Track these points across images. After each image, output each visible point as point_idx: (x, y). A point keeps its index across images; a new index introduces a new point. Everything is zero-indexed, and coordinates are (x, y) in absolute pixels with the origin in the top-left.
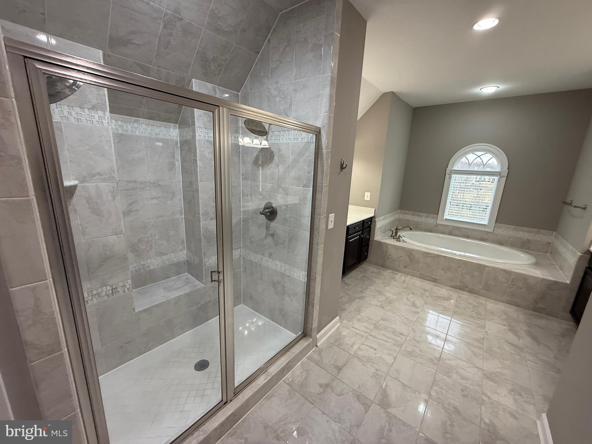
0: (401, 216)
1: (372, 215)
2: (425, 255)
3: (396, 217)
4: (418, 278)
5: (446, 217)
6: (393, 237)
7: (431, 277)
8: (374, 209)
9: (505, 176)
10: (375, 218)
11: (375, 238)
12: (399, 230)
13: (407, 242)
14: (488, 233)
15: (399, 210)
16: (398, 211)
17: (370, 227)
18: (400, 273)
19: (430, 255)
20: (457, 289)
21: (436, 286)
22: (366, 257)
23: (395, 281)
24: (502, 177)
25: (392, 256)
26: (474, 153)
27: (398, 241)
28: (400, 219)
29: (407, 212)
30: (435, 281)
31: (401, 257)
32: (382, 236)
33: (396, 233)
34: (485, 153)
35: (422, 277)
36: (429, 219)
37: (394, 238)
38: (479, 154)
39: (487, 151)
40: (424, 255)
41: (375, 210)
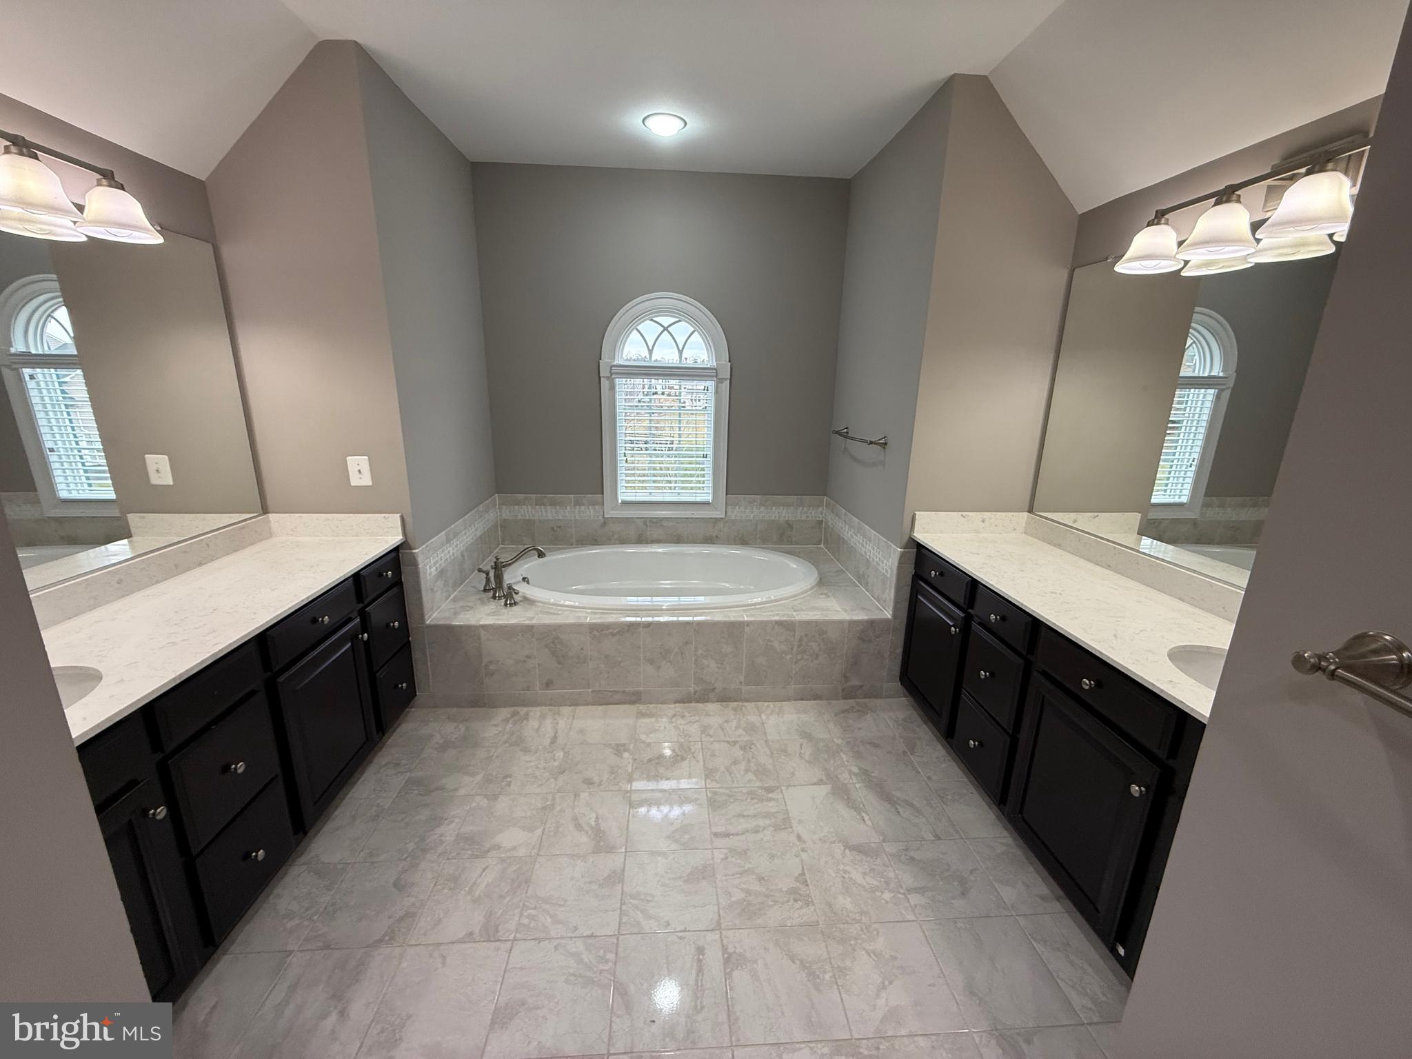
0: (506, 513)
1: (395, 539)
2: (596, 633)
3: (491, 516)
4: (592, 705)
5: (624, 495)
6: (491, 594)
7: (624, 692)
8: (399, 515)
9: (726, 379)
10: (411, 549)
11: (427, 617)
12: (504, 567)
13: (539, 602)
14: (716, 521)
15: (496, 495)
16: (495, 499)
17: (398, 583)
18: (538, 709)
19: (611, 631)
20: (691, 702)
21: (641, 715)
22: (411, 694)
23: (526, 751)
24: (720, 381)
25: (498, 662)
26: (654, 319)
27: (511, 605)
28: (505, 520)
29: (521, 496)
30: (635, 698)
31: (528, 657)
32: (454, 600)
33: (499, 578)
34: (677, 320)
35: (604, 699)
36: (583, 507)
37: (494, 597)
38: (665, 321)
39: (681, 315)
40: (595, 636)
41: (403, 520)
